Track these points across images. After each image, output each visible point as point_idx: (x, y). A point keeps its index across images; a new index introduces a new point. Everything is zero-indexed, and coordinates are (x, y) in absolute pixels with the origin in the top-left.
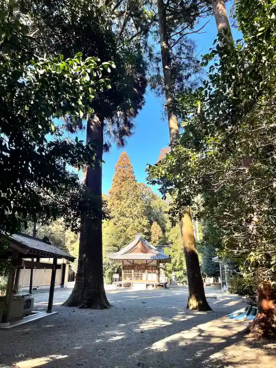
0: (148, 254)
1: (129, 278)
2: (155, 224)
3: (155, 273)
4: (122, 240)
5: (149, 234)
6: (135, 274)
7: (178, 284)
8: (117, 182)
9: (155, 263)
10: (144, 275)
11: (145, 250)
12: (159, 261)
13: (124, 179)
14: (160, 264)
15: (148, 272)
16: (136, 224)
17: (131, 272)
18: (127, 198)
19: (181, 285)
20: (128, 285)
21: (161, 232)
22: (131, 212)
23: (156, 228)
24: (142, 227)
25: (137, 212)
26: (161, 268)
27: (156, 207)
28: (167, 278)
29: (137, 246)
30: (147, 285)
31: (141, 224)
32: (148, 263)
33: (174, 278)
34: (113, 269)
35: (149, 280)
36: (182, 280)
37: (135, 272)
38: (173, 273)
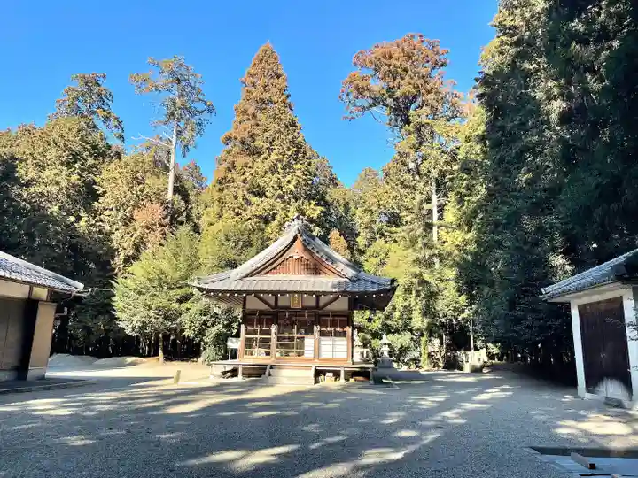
0: (322, 278)
1: (263, 350)
2: (335, 233)
3: (344, 334)
6: (279, 339)
7: (395, 365)
8: (245, 112)
9: (342, 304)
10: (309, 342)
11: (315, 268)
15: (323, 334)
17: (269, 333)
18: (270, 150)
19: (405, 368)
20: (259, 373)
21: (348, 251)
25: (294, 183)
29: (290, 252)
30: (319, 373)
32: (321, 303)
33: (386, 350)
34: (228, 326)
35: (324, 355)
36: (408, 358)
37: (279, 333)
38: (386, 339)
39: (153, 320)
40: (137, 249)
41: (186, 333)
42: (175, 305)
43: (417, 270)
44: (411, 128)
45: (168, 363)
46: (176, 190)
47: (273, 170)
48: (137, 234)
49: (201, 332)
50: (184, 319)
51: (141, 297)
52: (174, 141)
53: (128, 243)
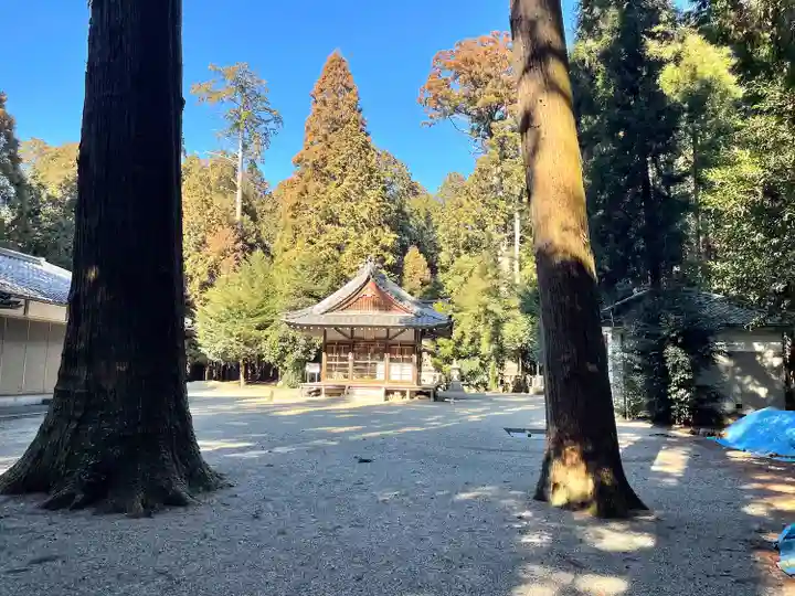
0: (392, 314)
1: (341, 374)
2: (413, 251)
3: (410, 360)
4: (327, 282)
5: (397, 270)
6: (355, 364)
7: (466, 388)
8: (315, 133)
9: (409, 336)
10: (381, 367)
11: (384, 303)
12: (423, 333)
13: (336, 125)
14: (424, 342)
15: (391, 360)
16: (364, 243)
17: (346, 359)
18: (343, 176)
19: (474, 391)
20: (339, 392)
21: (428, 271)
22: (352, 211)
23: (414, 260)
24: (382, 252)
25: (368, 210)
26: (425, 350)
27: (418, 214)
28: (438, 374)
29: (364, 292)
30: (388, 393)
31: (377, 243)
32: (391, 335)
33: (455, 375)
34: (306, 352)
35: (393, 378)
36: (477, 381)
37: (355, 359)
38: (455, 364)
39: (235, 347)
40: (211, 275)
41: (266, 359)
42: (255, 333)
43: (485, 299)
44: (493, 141)
45: (249, 386)
46: (245, 210)
47: (346, 197)
48: (211, 259)
49: (281, 358)
50: (265, 345)
51: (222, 324)
52: (240, 155)
53: (202, 269)
